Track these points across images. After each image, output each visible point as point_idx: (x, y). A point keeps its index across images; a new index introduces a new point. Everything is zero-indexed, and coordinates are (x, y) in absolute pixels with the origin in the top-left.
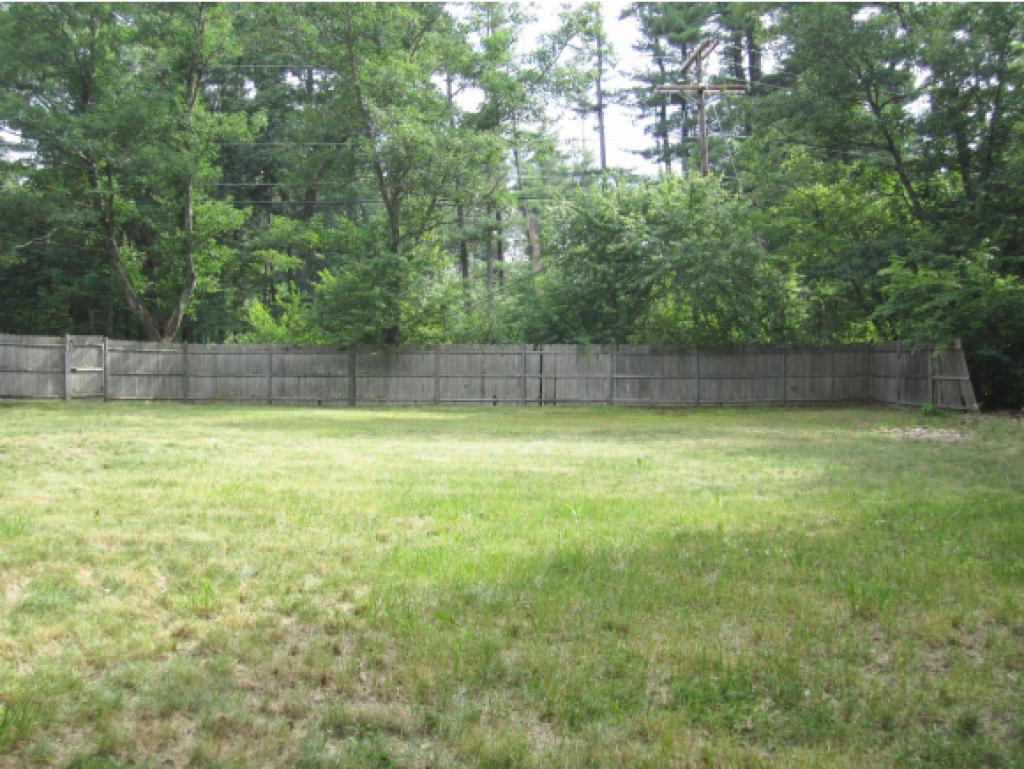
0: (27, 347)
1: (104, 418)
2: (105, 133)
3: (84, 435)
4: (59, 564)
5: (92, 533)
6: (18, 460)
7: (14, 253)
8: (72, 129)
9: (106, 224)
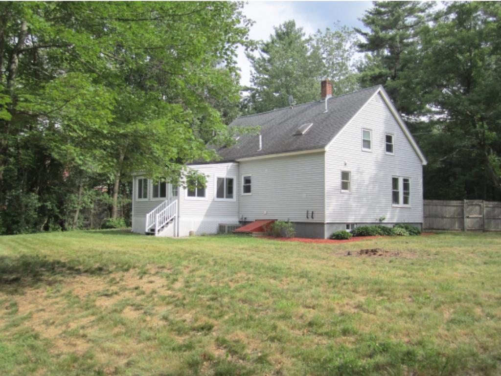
0: (446, 206)
1: (484, 240)
2: (479, 102)
3: (474, 248)
4: (466, 304)
5: (481, 293)
6: (443, 258)
7: (439, 163)
8: (463, 102)
9: (482, 146)
